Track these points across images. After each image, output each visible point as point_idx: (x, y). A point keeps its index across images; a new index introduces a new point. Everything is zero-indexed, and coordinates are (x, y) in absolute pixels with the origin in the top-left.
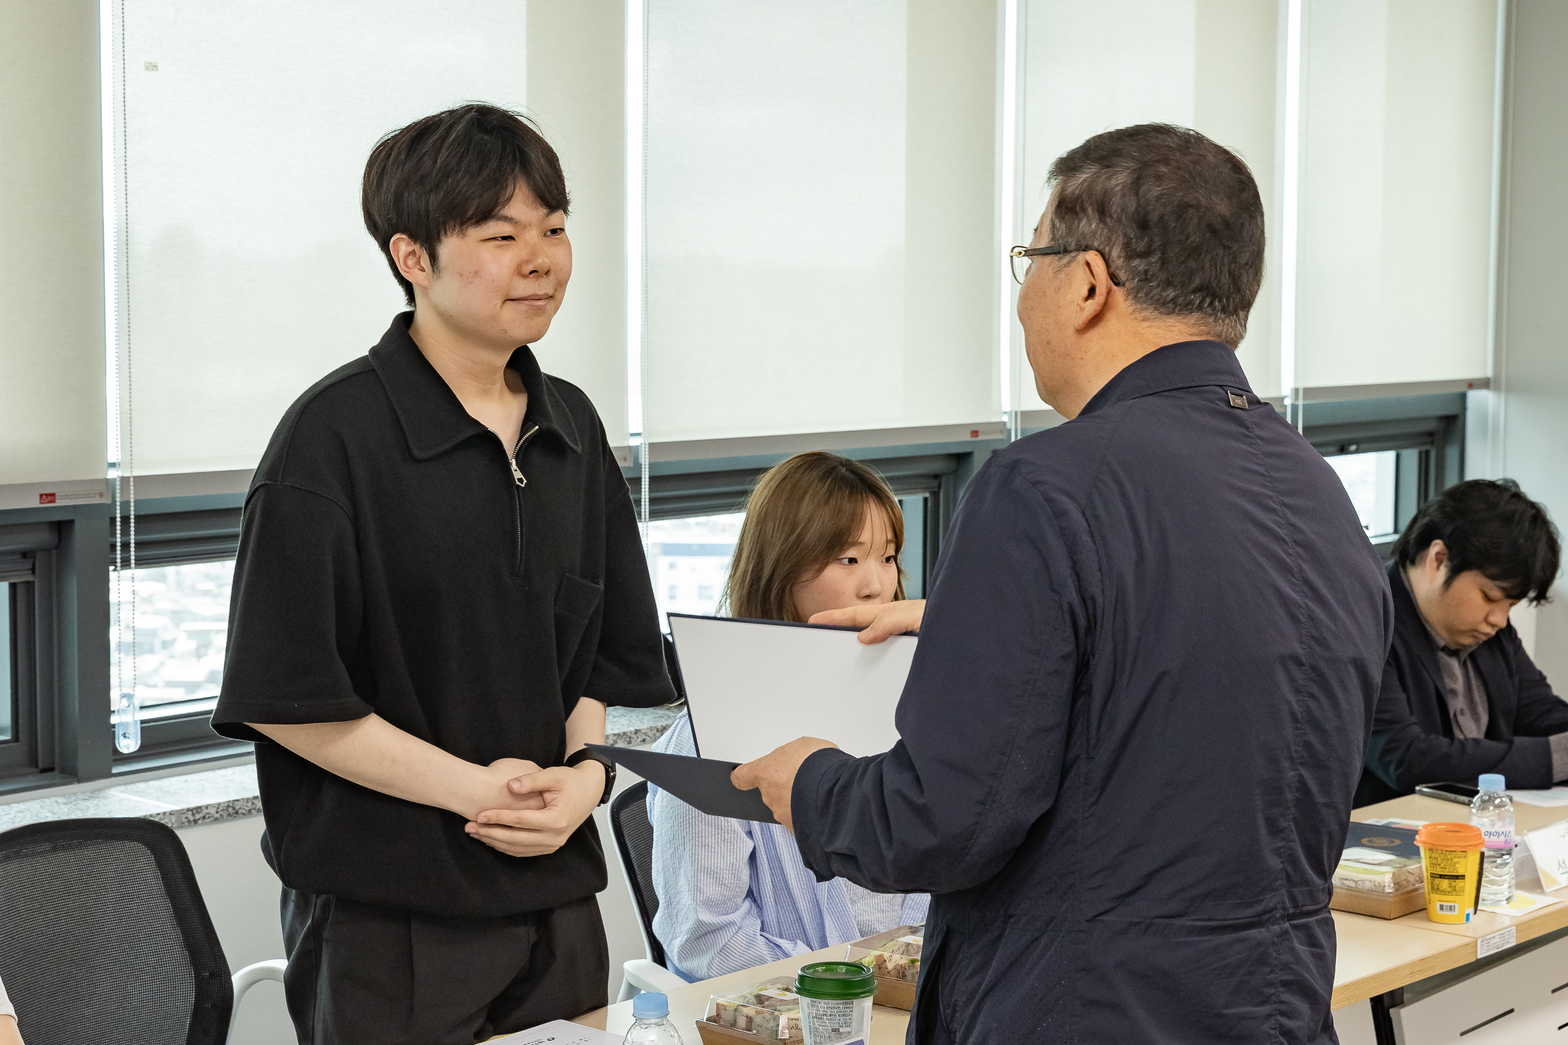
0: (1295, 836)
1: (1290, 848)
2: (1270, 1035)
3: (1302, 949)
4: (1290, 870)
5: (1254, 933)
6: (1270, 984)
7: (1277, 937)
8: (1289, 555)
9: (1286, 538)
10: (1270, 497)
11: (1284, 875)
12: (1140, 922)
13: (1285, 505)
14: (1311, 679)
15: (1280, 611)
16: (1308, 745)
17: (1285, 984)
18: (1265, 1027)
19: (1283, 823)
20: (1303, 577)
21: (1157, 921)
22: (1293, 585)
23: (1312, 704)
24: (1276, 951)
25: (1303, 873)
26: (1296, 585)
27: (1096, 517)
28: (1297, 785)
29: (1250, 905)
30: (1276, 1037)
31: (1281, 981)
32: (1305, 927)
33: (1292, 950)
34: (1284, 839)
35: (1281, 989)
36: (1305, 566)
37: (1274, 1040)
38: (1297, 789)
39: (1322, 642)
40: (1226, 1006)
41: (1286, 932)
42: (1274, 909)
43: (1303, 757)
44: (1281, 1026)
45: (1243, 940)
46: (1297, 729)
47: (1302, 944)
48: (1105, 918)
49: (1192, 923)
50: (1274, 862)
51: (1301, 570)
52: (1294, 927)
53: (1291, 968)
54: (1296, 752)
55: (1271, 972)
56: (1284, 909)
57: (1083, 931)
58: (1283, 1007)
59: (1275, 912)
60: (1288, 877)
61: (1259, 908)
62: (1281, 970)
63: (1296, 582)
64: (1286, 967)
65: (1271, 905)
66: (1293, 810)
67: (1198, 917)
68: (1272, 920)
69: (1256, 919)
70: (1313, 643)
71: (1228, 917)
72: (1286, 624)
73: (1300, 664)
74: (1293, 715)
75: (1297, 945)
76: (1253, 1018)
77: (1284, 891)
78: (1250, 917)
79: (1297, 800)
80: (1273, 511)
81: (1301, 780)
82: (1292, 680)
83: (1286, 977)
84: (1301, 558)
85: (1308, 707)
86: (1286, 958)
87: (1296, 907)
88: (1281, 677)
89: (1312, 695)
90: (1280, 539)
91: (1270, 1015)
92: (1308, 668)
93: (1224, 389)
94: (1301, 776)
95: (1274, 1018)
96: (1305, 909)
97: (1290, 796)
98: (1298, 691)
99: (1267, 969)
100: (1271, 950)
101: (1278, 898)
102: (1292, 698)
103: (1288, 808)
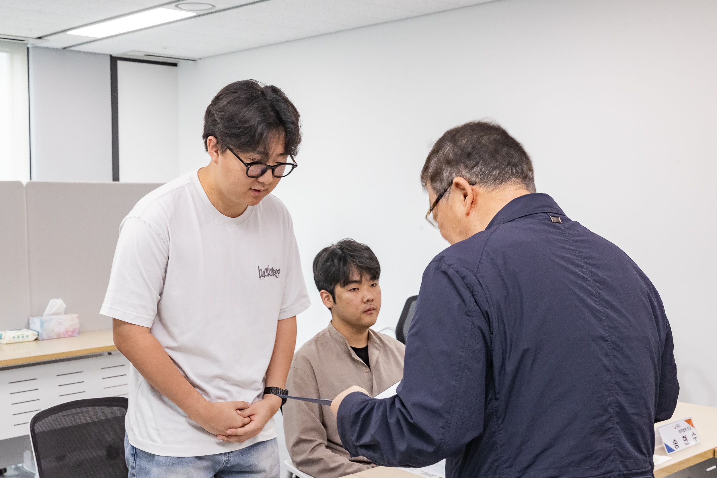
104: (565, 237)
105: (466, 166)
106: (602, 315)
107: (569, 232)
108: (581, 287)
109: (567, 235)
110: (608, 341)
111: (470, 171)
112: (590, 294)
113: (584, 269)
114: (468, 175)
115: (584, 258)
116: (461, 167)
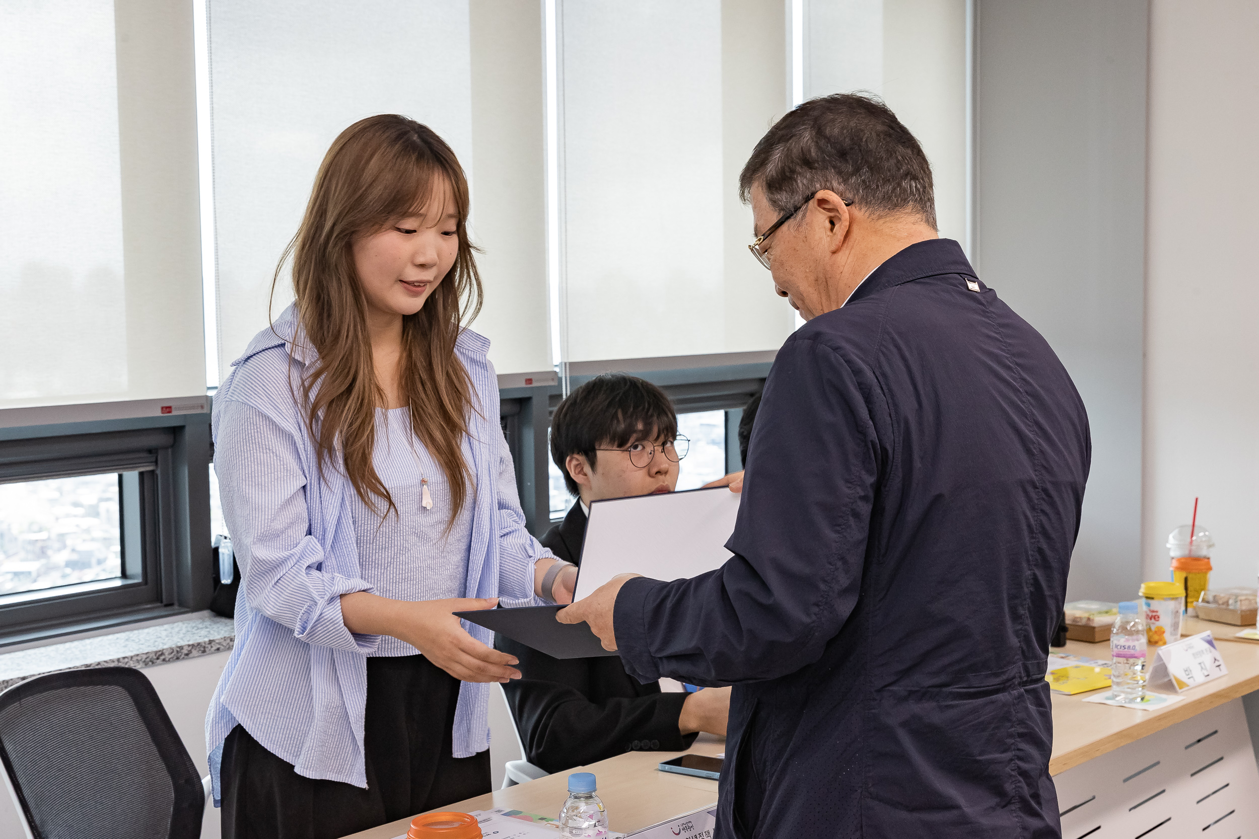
0: (1029, 621)
1: (1026, 630)
2: (1011, 776)
3: (1032, 708)
4: (1025, 648)
5: (1001, 697)
6: (1011, 736)
7: (1016, 699)
8: (1023, 402)
9: (1021, 390)
10: (1007, 358)
11: (1020, 651)
12: (917, 691)
13: (1017, 364)
14: (1043, 499)
15: (1018, 446)
16: (1040, 551)
17: (1021, 735)
18: (1008, 769)
19: (1022, 611)
20: (1034, 420)
21: (930, 689)
22: (1027, 425)
23: (1044, 519)
24: (1015, 710)
25: (1033, 649)
26: (1029, 426)
27: (884, 375)
28: (1032, 581)
29: (996, 675)
30: (1014, 776)
31: (1018, 733)
32: (1034, 691)
33: (1027, 708)
34: (1021, 623)
35: (1018, 740)
36: (1034, 411)
37: (1014, 779)
38: (1032, 584)
39: (1049, 470)
40: (980, 755)
41: (1021, 696)
42: (1014, 677)
43: (1037, 560)
44: (1019, 768)
45: (992, 702)
46: (1033, 538)
47: (1031, 704)
48: (891, 688)
49: (958, 690)
50: (1014, 641)
51: (1033, 414)
52: (1026, 691)
53: (1025, 723)
54: (1032, 556)
55: (1012, 727)
56: (1021, 678)
57: (874, 700)
58: (1018, 753)
59: (1014, 680)
60: (1023, 652)
61: (1004, 677)
62: (1018, 725)
63: (1029, 423)
64: (1022, 722)
65: (1012, 675)
66: (1028, 601)
67: (962, 686)
68: (1012, 686)
69: (1002, 686)
70: (1043, 472)
71: (982, 685)
72: (1023, 457)
73: (1035, 487)
74: (1029, 526)
75: (1030, 706)
76: (1000, 762)
77: (1020, 663)
78: (998, 684)
79: (1031, 592)
80: (1008, 368)
81: (1035, 578)
82: (1029, 499)
83: (1021, 730)
84: (1031, 404)
85: (1041, 521)
86: (1021, 715)
87: (1028, 675)
88: (1022, 498)
89: (1043, 511)
90: (1015, 390)
91: (1011, 760)
92: (1040, 490)
93: (961, 276)
94: (1034, 574)
95: (1013, 762)
96: (1035, 677)
97: (1026, 590)
98: (1033, 508)
99: (1008, 724)
100: (1012, 710)
101: (1015, 670)
102: (1029, 513)
103: (1025, 600)
104: (988, 317)
105: (840, 173)
106: (1035, 448)
107: (991, 309)
108: (1012, 404)
109: (989, 315)
110: (1038, 488)
111: (845, 181)
112: (1022, 414)
113: (1014, 373)
114: (841, 188)
115: (1013, 355)
116: (831, 173)
